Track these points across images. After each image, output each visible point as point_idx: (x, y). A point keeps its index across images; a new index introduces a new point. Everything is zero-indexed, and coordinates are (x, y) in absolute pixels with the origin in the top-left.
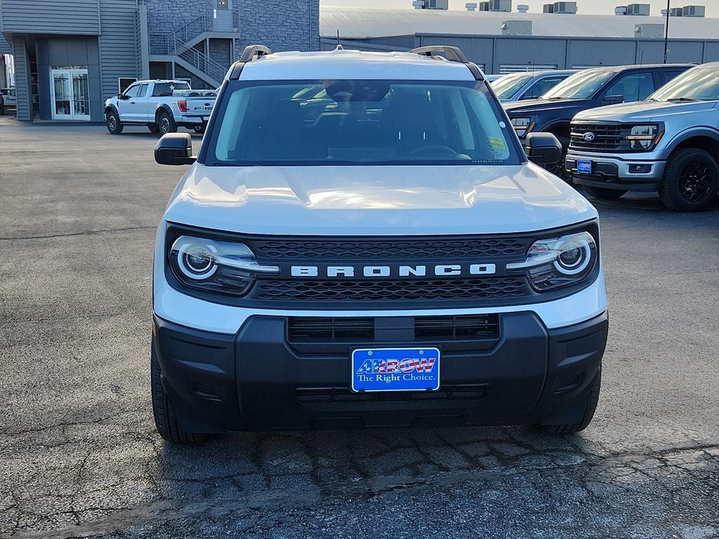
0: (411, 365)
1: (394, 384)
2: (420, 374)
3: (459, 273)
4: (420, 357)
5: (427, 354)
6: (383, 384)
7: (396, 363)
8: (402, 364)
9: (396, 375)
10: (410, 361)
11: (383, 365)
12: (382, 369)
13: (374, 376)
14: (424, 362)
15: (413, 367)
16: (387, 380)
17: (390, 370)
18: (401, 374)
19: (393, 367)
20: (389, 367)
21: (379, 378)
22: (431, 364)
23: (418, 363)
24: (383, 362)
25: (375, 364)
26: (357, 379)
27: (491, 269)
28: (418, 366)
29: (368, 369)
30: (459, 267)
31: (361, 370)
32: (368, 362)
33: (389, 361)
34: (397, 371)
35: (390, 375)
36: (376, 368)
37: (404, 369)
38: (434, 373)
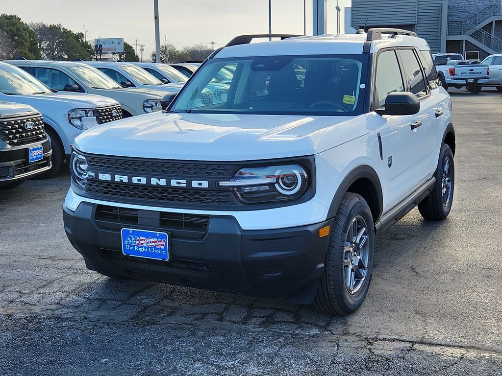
0: (153, 242)
1: (144, 253)
2: (158, 249)
3: (185, 185)
4: (158, 238)
5: (161, 236)
6: (138, 252)
7: (145, 240)
8: (148, 241)
9: (145, 247)
10: (152, 240)
11: (138, 240)
12: (137, 242)
13: (134, 246)
14: (160, 242)
15: (153, 244)
16: (141, 250)
17: (142, 244)
18: (148, 247)
19: (143, 242)
20: (141, 242)
21: (136, 248)
22: (164, 243)
23: (156, 242)
24: (138, 238)
25: (134, 239)
26: (125, 247)
27: (205, 184)
28: (157, 244)
29: (130, 242)
30: (185, 181)
31: (127, 242)
32: (130, 237)
33: (141, 238)
34: (145, 245)
35: (142, 247)
36: (135, 242)
37: (149, 244)
38: (165, 249)
